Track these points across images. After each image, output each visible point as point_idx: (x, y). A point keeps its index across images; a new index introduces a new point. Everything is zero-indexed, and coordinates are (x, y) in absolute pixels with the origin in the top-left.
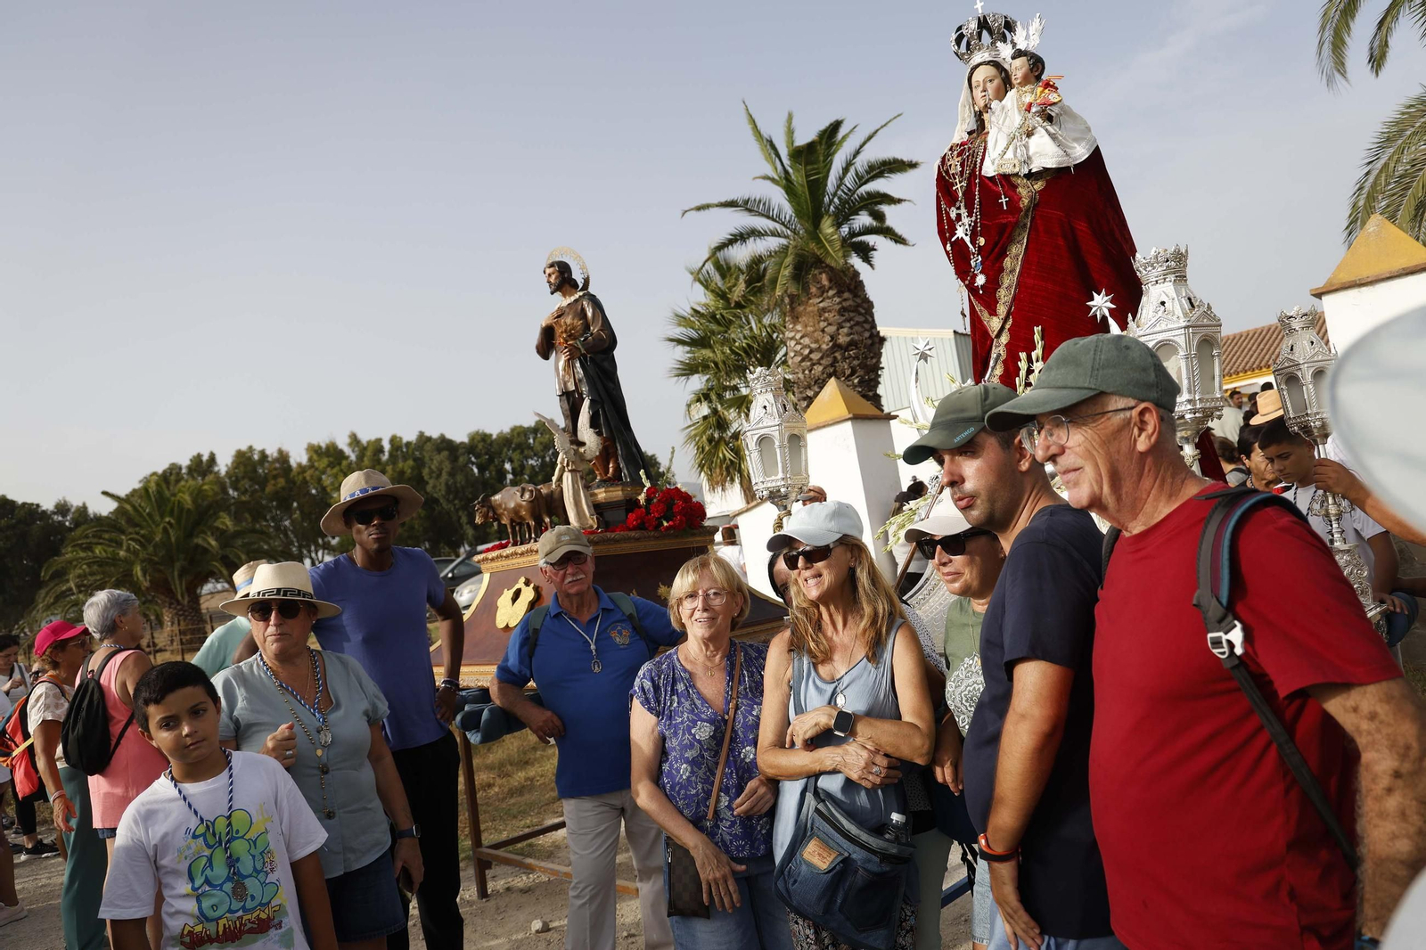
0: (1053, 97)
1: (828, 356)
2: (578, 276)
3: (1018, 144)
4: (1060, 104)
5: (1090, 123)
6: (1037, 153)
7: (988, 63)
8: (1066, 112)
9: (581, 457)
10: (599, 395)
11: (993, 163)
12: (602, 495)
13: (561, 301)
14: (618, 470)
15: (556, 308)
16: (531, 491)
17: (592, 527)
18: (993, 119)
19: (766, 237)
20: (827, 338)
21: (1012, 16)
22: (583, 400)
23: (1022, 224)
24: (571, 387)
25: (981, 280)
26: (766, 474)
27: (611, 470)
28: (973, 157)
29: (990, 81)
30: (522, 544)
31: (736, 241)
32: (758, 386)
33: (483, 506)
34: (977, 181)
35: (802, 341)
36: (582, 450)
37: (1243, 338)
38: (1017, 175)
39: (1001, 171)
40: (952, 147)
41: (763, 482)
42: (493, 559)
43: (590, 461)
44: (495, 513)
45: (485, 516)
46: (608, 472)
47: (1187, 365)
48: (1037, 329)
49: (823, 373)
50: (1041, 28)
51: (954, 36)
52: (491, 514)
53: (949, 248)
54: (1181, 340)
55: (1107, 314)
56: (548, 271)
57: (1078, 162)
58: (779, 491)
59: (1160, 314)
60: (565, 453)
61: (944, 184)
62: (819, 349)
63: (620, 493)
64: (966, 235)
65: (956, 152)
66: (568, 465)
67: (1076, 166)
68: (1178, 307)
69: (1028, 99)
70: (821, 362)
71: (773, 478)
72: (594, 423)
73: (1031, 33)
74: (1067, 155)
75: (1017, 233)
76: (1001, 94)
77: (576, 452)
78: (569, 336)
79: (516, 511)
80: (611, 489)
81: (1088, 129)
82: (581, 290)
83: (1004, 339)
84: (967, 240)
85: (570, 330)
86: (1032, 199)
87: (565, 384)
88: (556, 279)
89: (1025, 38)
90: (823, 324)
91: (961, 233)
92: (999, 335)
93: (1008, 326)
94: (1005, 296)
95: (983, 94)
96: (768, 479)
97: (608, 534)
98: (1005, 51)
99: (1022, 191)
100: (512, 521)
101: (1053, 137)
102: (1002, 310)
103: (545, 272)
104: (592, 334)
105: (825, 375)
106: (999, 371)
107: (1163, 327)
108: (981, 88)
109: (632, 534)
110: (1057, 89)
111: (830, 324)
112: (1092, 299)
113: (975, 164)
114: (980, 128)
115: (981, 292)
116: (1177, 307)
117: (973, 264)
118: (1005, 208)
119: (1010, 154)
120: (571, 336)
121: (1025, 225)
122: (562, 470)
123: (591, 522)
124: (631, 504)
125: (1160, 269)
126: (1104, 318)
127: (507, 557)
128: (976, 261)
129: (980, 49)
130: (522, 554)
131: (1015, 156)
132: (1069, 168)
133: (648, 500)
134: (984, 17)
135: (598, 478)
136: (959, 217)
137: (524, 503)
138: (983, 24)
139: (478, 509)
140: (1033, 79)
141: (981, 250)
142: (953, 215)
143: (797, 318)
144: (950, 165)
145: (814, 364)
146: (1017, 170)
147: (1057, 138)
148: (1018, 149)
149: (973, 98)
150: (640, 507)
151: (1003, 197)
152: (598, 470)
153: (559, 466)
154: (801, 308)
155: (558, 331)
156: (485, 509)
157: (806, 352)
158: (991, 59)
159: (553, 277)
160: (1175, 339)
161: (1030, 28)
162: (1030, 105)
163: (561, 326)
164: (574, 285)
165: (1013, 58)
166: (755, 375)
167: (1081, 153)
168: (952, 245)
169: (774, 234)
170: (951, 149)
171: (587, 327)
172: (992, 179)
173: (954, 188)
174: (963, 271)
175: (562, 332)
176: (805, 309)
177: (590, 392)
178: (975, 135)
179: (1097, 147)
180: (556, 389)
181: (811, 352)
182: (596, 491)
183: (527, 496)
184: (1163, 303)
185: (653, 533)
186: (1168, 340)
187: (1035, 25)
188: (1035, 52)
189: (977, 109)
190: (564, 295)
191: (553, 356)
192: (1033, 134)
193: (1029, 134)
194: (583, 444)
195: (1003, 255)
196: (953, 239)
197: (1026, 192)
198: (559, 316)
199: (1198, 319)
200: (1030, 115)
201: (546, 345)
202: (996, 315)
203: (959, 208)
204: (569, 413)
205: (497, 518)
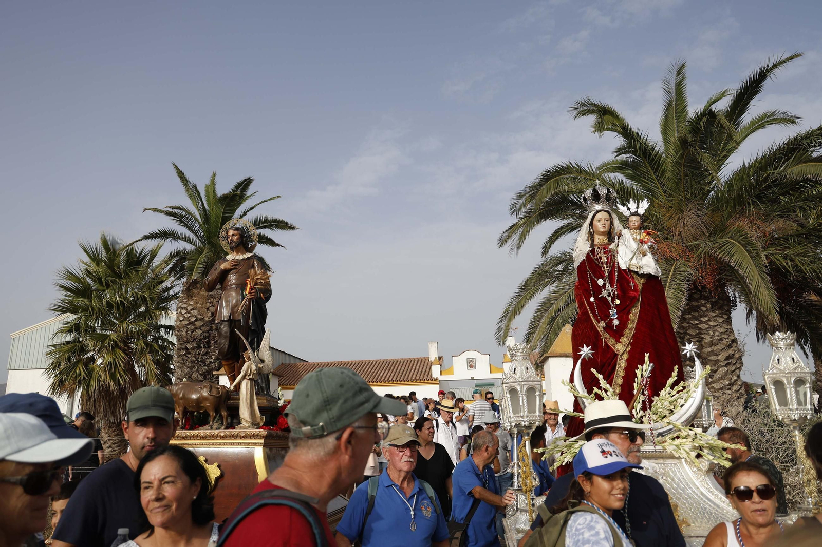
1: (207, 325)
3: (638, 258)
6: (646, 265)
7: (606, 212)
11: (624, 263)
17: (259, 424)
19: (179, 240)
20: (209, 314)
23: (638, 299)
25: (615, 322)
29: (607, 220)
31: (159, 237)
34: (616, 269)
35: (192, 312)
39: (631, 268)
48: (647, 355)
49: (201, 336)
53: (592, 300)
54: (808, 378)
55: (694, 354)
62: (202, 320)
64: (608, 296)
69: (638, 237)
70: (202, 328)
74: (657, 270)
75: (635, 302)
83: (626, 356)
84: (609, 299)
86: (641, 287)
88: (237, 239)
90: (208, 305)
91: (606, 294)
92: (623, 354)
93: (628, 350)
94: (629, 331)
95: (603, 226)
99: (637, 282)
102: (626, 340)
105: (202, 337)
107: (800, 371)
108: (602, 223)
111: (213, 306)
113: (615, 261)
115: (615, 328)
118: (633, 288)
119: (635, 261)
123: (259, 420)
126: (692, 356)
127: (185, 438)
128: (613, 311)
130: (204, 438)
131: (637, 263)
136: (605, 285)
140: (639, 228)
141: (617, 306)
142: (600, 283)
143: (192, 297)
145: (196, 328)
146: (637, 270)
149: (591, 225)
151: (631, 282)
154: (195, 291)
157: (193, 319)
159: (234, 237)
160: (806, 377)
162: (642, 240)
165: (633, 215)
169: (190, 241)
172: (624, 271)
174: (605, 315)
176: (198, 293)
177: (253, 324)
181: (196, 320)
186: (802, 378)
189: (592, 231)
190: (237, 252)
192: (646, 255)
193: (643, 255)
194: (263, 361)
195: (629, 311)
196: (599, 296)
198: (236, 265)
200: (642, 246)
202: (621, 343)
203: (605, 280)
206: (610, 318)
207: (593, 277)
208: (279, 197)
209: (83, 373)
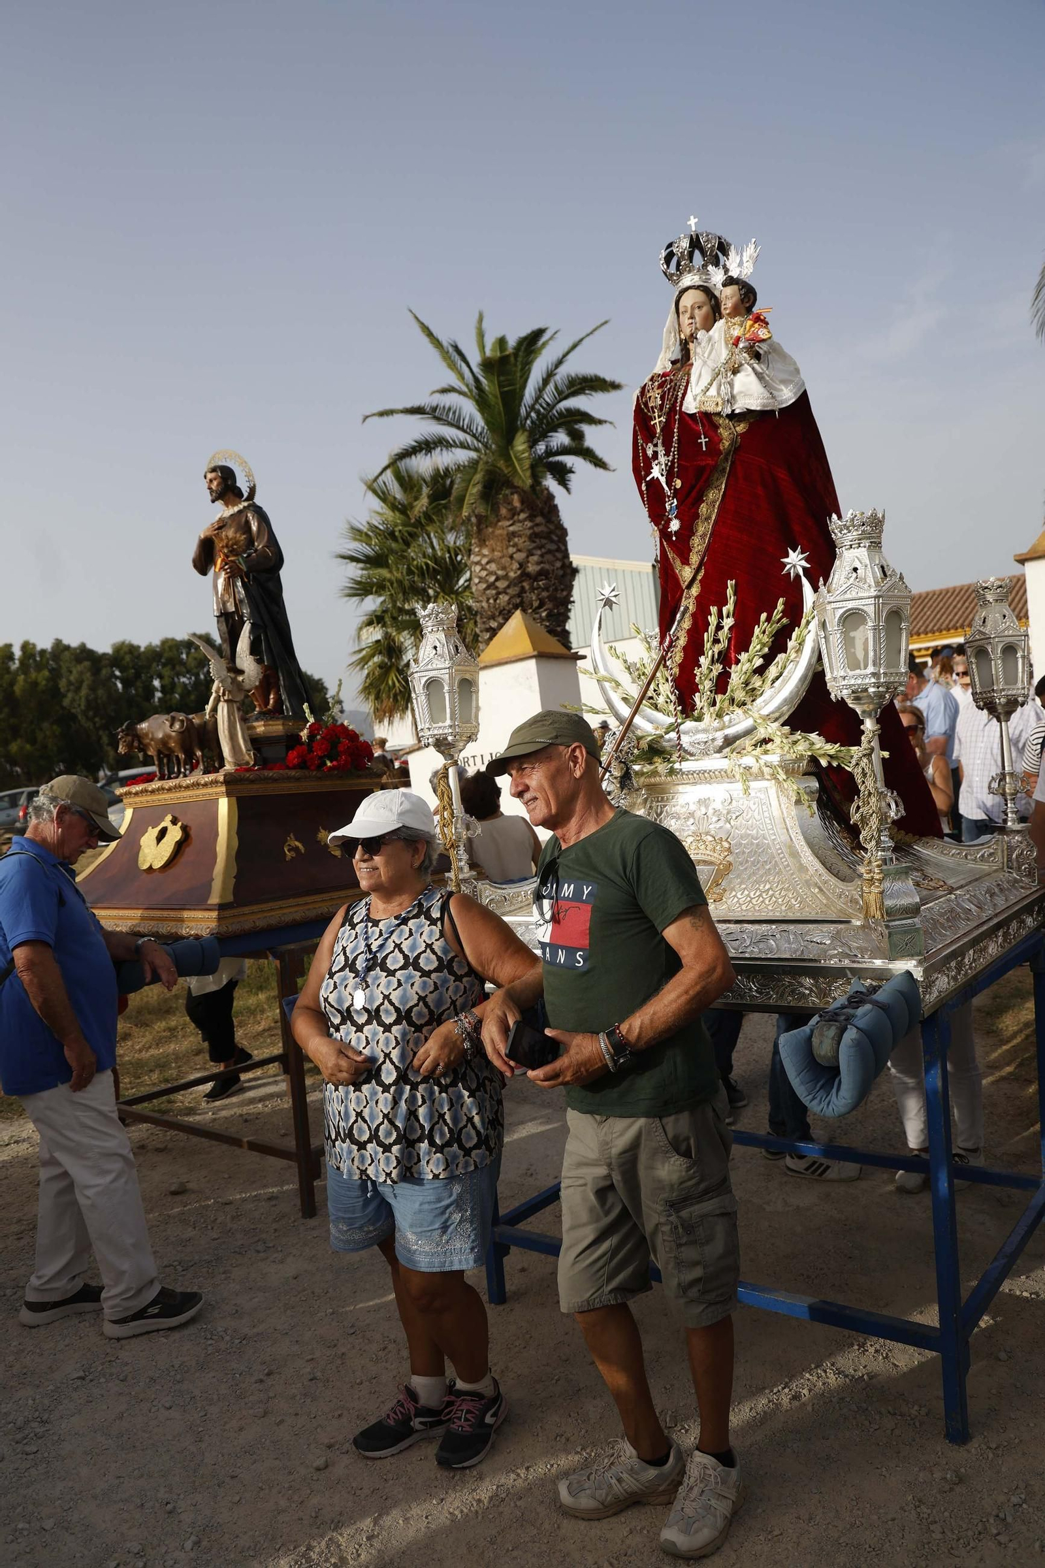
0: (763, 333)
1: (515, 585)
2: (242, 484)
3: (723, 381)
4: (769, 342)
5: (799, 365)
6: (741, 392)
7: (698, 287)
8: (776, 349)
9: (239, 686)
10: (262, 618)
11: (695, 399)
12: (260, 728)
13: (222, 511)
14: (279, 702)
15: (217, 518)
16: (182, 721)
17: (248, 763)
18: (699, 350)
19: (453, 449)
20: (516, 566)
22: (244, 623)
23: (721, 468)
24: (231, 608)
25: (675, 525)
26: (433, 720)
27: (271, 702)
28: (674, 390)
29: (699, 307)
30: (170, 778)
31: (421, 450)
32: (429, 624)
33: (127, 735)
34: (677, 417)
35: (488, 567)
36: (240, 678)
37: (949, 594)
38: (719, 414)
39: (703, 409)
40: (653, 377)
41: (429, 729)
42: (136, 794)
43: (249, 691)
44: (140, 742)
45: (130, 746)
46: (268, 703)
47: (874, 636)
48: (731, 583)
49: (509, 604)
50: (755, 255)
51: (663, 254)
52: (136, 744)
53: (644, 488)
54: (870, 610)
55: (801, 572)
56: (210, 476)
57: (784, 406)
58: (446, 739)
59: (852, 579)
60: (221, 681)
61: (642, 417)
62: (506, 577)
63: (281, 727)
64: (662, 475)
65: (656, 383)
66: (224, 694)
67: (781, 410)
68: (870, 575)
69: (737, 332)
70: (508, 591)
71: (440, 724)
72: (254, 650)
73: (745, 259)
74: (773, 397)
75: (715, 478)
76: (708, 325)
77: (234, 681)
78: (231, 552)
79: (164, 742)
80: (271, 723)
81: (797, 371)
82: (246, 500)
83: (695, 591)
84: (663, 480)
85: (232, 545)
86: (733, 442)
87: (224, 604)
88: (218, 485)
89: (740, 264)
90: (511, 550)
91: (656, 472)
92: (689, 586)
93: (699, 578)
94: (698, 544)
95: (690, 321)
96: (434, 725)
97: (266, 773)
98: (717, 277)
99: (724, 433)
100: (159, 752)
101: (759, 376)
102: (695, 559)
103: (205, 477)
104: (256, 551)
105: (511, 606)
106: (687, 624)
107: (854, 595)
108: (688, 315)
109: (293, 773)
110: (767, 324)
111: (519, 550)
112: (787, 556)
113: (676, 399)
114: (684, 360)
115: (674, 538)
116: (870, 574)
117: (668, 507)
118: (705, 449)
119: (713, 391)
120: (233, 552)
121: (724, 469)
122: (217, 700)
123: (247, 758)
124: (292, 740)
125: (855, 534)
126: (798, 577)
127: (153, 792)
128: (671, 504)
129: (690, 272)
130: (170, 790)
131: (719, 393)
132: (773, 412)
133: (311, 736)
134: (697, 236)
135: (257, 709)
136: (655, 455)
137: (173, 734)
138: (695, 243)
139: (122, 737)
140: (743, 311)
141: (676, 493)
142: (650, 453)
143: (484, 541)
144: (650, 397)
145: (499, 593)
146: (719, 409)
147: (763, 378)
148: (723, 387)
149: (679, 325)
150: (302, 744)
151: (703, 436)
152: (257, 701)
153: (214, 695)
154: (490, 530)
155: (219, 545)
156: (129, 738)
157: (492, 579)
158: (702, 284)
159: (215, 483)
160: (865, 608)
161: (744, 254)
162: (738, 339)
163: (222, 540)
164: (239, 494)
165: (724, 285)
166: (427, 612)
167: (787, 396)
168: (648, 484)
169: (464, 446)
170: (652, 379)
171: (250, 542)
172: (693, 416)
173: (652, 423)
174: (657, 515)
175: (223, 547)
176: (493, 532)
177: (252, 615)
178: (679, 365)
179: (805, 393)
180: (214, 609)
181: (497, 579)
182: (255, 724)
183: (177, 726)
184: (855, 570)
185: (314, 773)
186: (859, 609)
187: (750, 251)
188: (747, 280)
189: (683, 337)
190: (227, 504)
191: (211, 573)
192: (739, 372)
193: (735, 371)
194: (241, 672)
195: (699, 500)
196: (648, 479)
197: (727, 434)
198: (220, 528)
199: (889, 589)
200: (737, 351)
201: (204, 560)
202: (688, 564)
203: (656, 445)
204: (227, 635)
205: (143, 748)
206: (665, 518)
207: (640, 441)
208: (606, 322)
209: (397, 684)
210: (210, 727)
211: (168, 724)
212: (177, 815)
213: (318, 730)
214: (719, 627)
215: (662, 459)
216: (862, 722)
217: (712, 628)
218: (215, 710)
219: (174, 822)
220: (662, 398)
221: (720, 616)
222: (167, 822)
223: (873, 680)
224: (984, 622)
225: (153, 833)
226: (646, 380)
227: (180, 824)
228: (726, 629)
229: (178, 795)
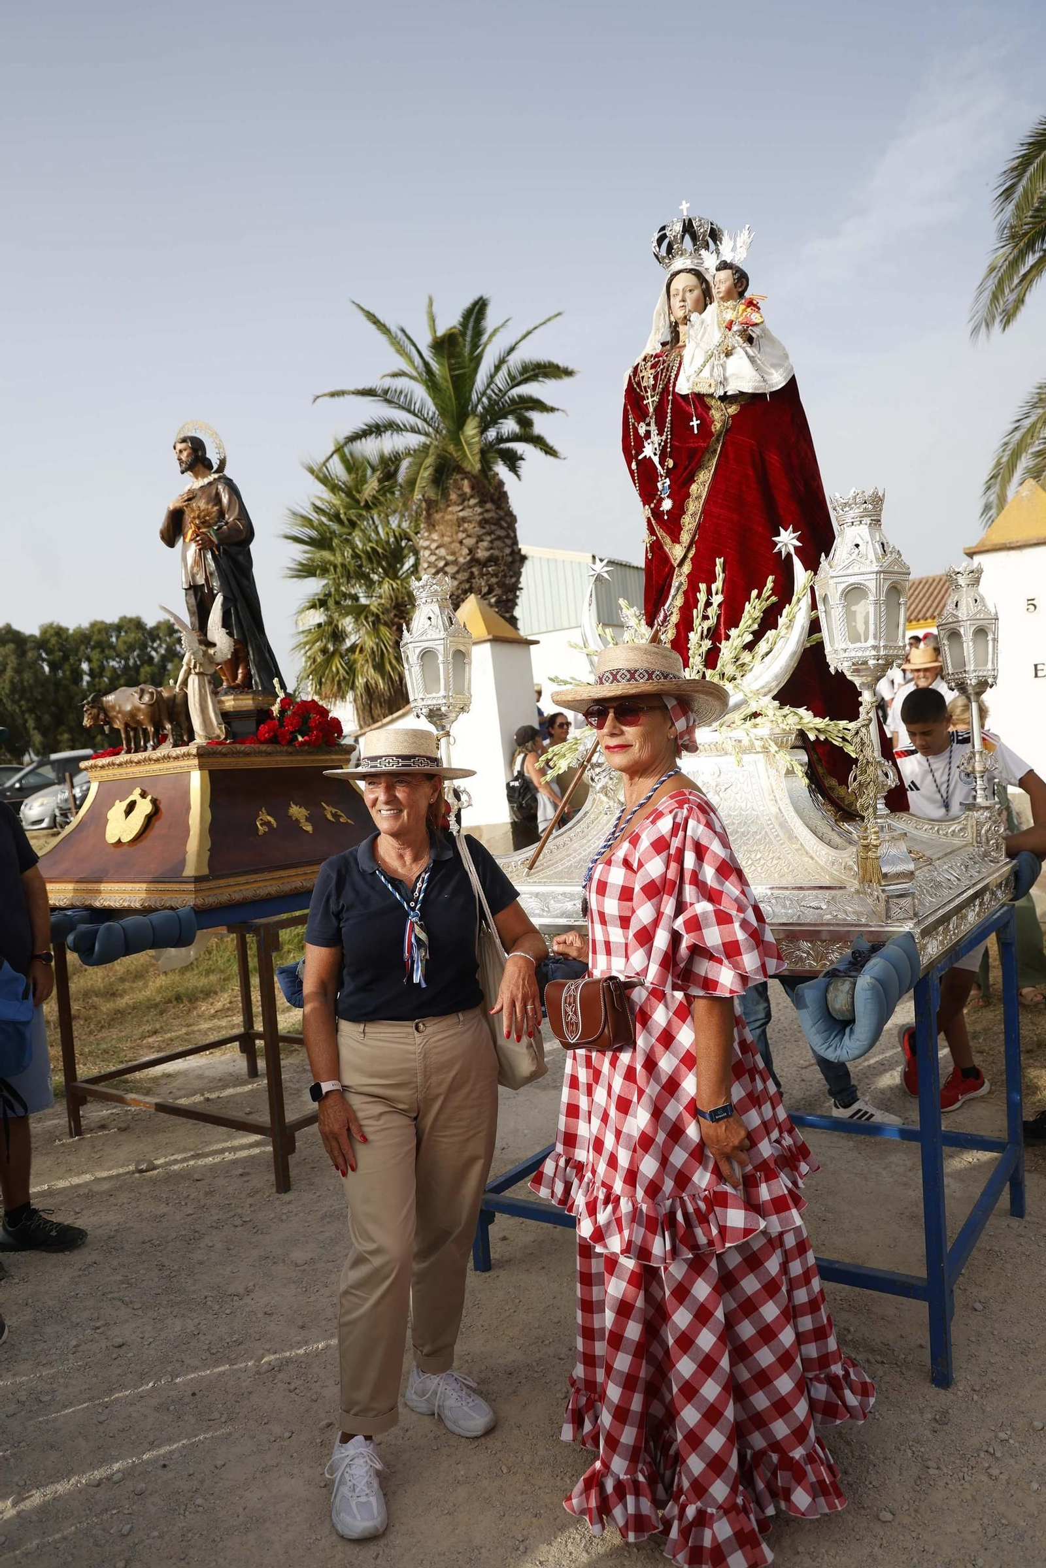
0: (755, 318)
1: (465, 570)
2: (212, 455)
3: (716, 363)
4: (761, 326)
5: (788, 350)
6: (733, 375)
7: (690, 271)
8: (766, 333)
9: (211, 660)
10: (233, 594)
11: (688, 380)
12: (229, 702)
13: (192, 483)
14: (248, 676)
15: (186, 490)
16: (152, 694)
17: (219, 737)
18: (691, 332)
19: (404, 433)
20: (465, 551)
21: (719, 223)
23: (712, 450)
24: (201, 580)
25: (667, 505)
26: (427, 690)
27: (240, 676)
28: (667, 370)
29: (690, 291)
30: (136, 751)
31: (371, 433)
32: (423, 595)
33: (92, 707)
34: (670, 398)
35: (437, 552)
36: (211, 651)
38: (711, 396)
39: (696, 390)
40: (646, 357)
41: (423, 699)
42: (103, 767)
43: (218, 664)
44: (106, 715)
45: (95, 718)
46: (235, 678)
47: (875, 610)
48: (719, 561)
49: (458, 589)
50: (750, 241)
51: (656, 236)
52: (102, 716)
53: (634, 466)
54: (872, 585)
55: (792, 551)
56: (180, 446)
57: (774, 389)
58: (440, 709)
59: (854, 556)
60: (194, 654)
61: (634, 396)
62: (455, 562)
63: (251, 702)
64: (655, 454)
65: (649, 364)
66: (195, 667)
67: (771, 393)
68: (872, 551)
69: (729, 315)
70: (457, 576)
71: (434, 695)
72: (226, 623)
73: (738, 245)
74: (765, 381)
75: (706, 458)
76: (702, 306)
77: (205, 653)
78: (203, 523)
79: (133, 714)
80: (241, 697)
81: (786, 356)
82: (216, 472)
83: (687, 568)
84: (656, 460)
85: (204, 517)
86: (724, 423)
87: (193, 576)
88: (188, 456)
89: (733, 249)
90: (461, 535)
91: (649, 451)
92: (681, 564)
93: (690, 555)
94: (689, 523)
95: (682, 304)
96: (428, 696)
97: (238, 747)
98: (709, 261)
99: (716, 415)
100: (127, 725)
101: (752, 360)
102: (685, 537)
103: (175, 448)
104: (227, 523)
105: (460, 591)
106: (679, 602)
107: (856, 570)
108: (679, 298)
109: (264, 747)
110: (759, 309)
111: (469, 536)
112: (778, 535)
113: (669, 379)
115: (666, 517)
116: (870, 551)
117: (659, 485)
118: (696, 432)
119: (706, 372)
120: (204, 523)
121: (715, 451)
122: (188, 673)
123: (218, 731)
124: (263, 714)
125: (854, 512)
126: (789, 555)
127: (120, 765)
128: (664, 484)
129: (682, 254)
130: (138, 763)
131: (712, 375)
132: (765, 394)
133: (282, 711)
134: (690, 220)
135: (225, 684)
136: (648, 434)
137: (143, 706)
138: (688, 228)
139: (88, 710)
140: (736, 295)
141: (669, 472)
142: (642, 430)
143: (434, 526)
144: (643, 377)
147: (755, 361)
148: (715, 369)
149: (670, 307)
150: (273, 718)
151: (694, 418)
152: (225, 675)
153: (185, 667)
154: (439, 516)
155: (188, 517)
156: (95, 711)
157: (441, 564)
158: (693, 267)
159: (185, 454)
160: (867, 583)
161: (738, 239)
162: (731, 323)
163: (193, 511)
164: (208, 465)
165: (718, 269)
166: (421, 583)
167: (777, 381)
168: (639, 463)
169: (414, 430)
170: (645, 359)
171: (221, 514)
172: (685, 397)
173: (645, 402)
174: (648, 493)
175: (194, 518)
176: (443, 517)
177: (223, 588)
178: (668, 347)
179: (794, 376)
180: (182, 581)
181: (446, 564)
182: (223, 698)
183: (146, 698)
184: (857, 546)
185: (285, 748)
186: (861, 584)
187: (744, 237)
188: (740, 266)
189: (673, 319)
190: (196, 476)
191: (180, 543)
192: (731, 354)
193: (728, 354)
194: (214, 645)
195: (691, 480)
196: (640, 457)
197: (719, 416)
198: (189, 500)
199: (890, 565)
200: (730, 334)
201: (173, 530)
202: (679, 543)
203: (648, 425)
204: (195, 609)
205: (109, 721)
206: (657, 497)
207: (632, 420)
208: (559, 314)
210: (179, 700)
211: (137, 696)
212: (146, 789)
213: (289, 705)
214: (708, 604)
215: (655, 438)
216: (860, 694)
217: (701, 605)
218: (185, 683)
219: (143, 795)
220: (655, 378)
221: (709, 592)
222: (135, 795)
223: (874, 653)
224: (956, 606)
225: (121, 806)
226: (639, 359)
227: (149, 797)
228: (715, 605)
229: (147, 768)
